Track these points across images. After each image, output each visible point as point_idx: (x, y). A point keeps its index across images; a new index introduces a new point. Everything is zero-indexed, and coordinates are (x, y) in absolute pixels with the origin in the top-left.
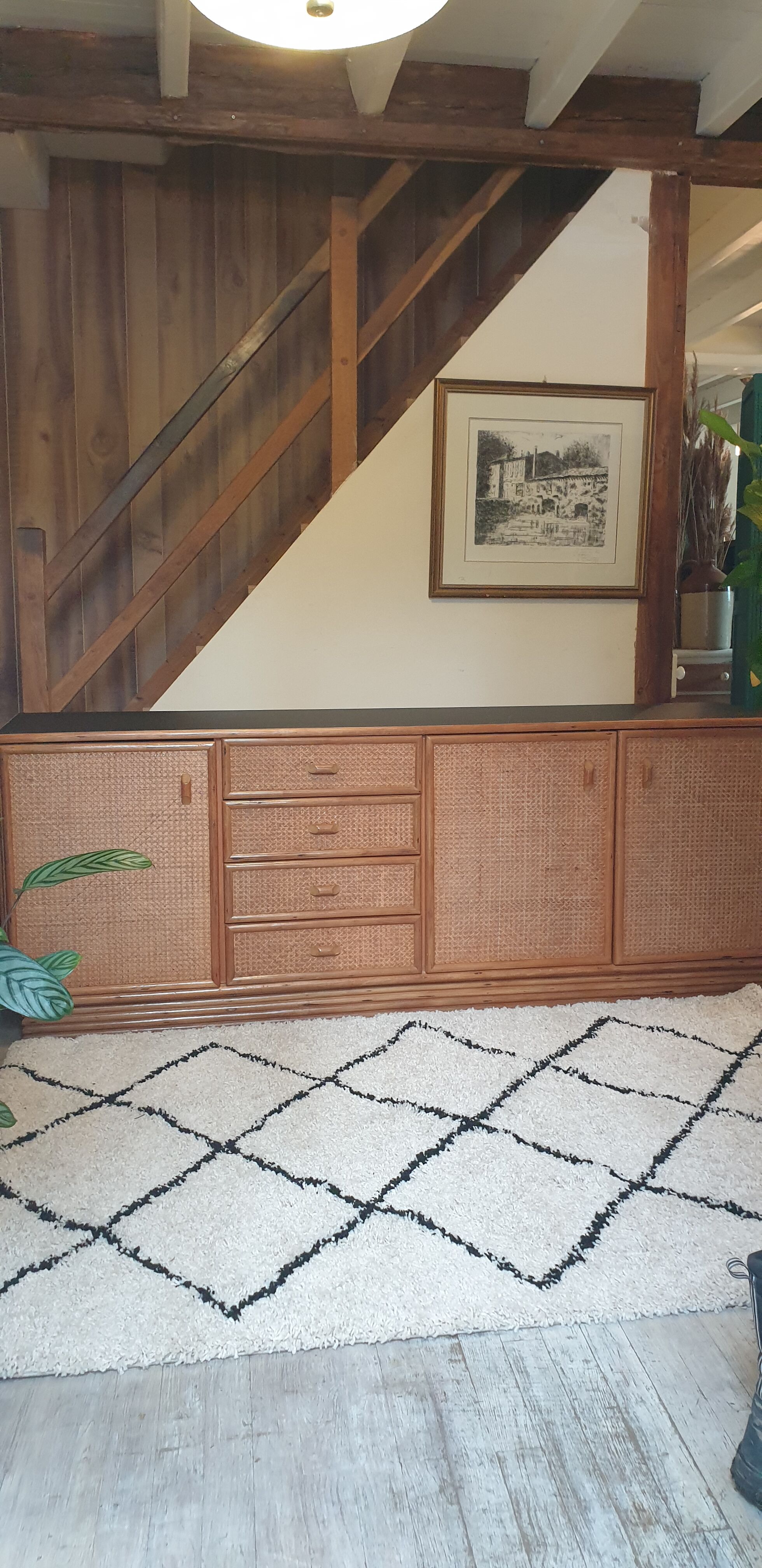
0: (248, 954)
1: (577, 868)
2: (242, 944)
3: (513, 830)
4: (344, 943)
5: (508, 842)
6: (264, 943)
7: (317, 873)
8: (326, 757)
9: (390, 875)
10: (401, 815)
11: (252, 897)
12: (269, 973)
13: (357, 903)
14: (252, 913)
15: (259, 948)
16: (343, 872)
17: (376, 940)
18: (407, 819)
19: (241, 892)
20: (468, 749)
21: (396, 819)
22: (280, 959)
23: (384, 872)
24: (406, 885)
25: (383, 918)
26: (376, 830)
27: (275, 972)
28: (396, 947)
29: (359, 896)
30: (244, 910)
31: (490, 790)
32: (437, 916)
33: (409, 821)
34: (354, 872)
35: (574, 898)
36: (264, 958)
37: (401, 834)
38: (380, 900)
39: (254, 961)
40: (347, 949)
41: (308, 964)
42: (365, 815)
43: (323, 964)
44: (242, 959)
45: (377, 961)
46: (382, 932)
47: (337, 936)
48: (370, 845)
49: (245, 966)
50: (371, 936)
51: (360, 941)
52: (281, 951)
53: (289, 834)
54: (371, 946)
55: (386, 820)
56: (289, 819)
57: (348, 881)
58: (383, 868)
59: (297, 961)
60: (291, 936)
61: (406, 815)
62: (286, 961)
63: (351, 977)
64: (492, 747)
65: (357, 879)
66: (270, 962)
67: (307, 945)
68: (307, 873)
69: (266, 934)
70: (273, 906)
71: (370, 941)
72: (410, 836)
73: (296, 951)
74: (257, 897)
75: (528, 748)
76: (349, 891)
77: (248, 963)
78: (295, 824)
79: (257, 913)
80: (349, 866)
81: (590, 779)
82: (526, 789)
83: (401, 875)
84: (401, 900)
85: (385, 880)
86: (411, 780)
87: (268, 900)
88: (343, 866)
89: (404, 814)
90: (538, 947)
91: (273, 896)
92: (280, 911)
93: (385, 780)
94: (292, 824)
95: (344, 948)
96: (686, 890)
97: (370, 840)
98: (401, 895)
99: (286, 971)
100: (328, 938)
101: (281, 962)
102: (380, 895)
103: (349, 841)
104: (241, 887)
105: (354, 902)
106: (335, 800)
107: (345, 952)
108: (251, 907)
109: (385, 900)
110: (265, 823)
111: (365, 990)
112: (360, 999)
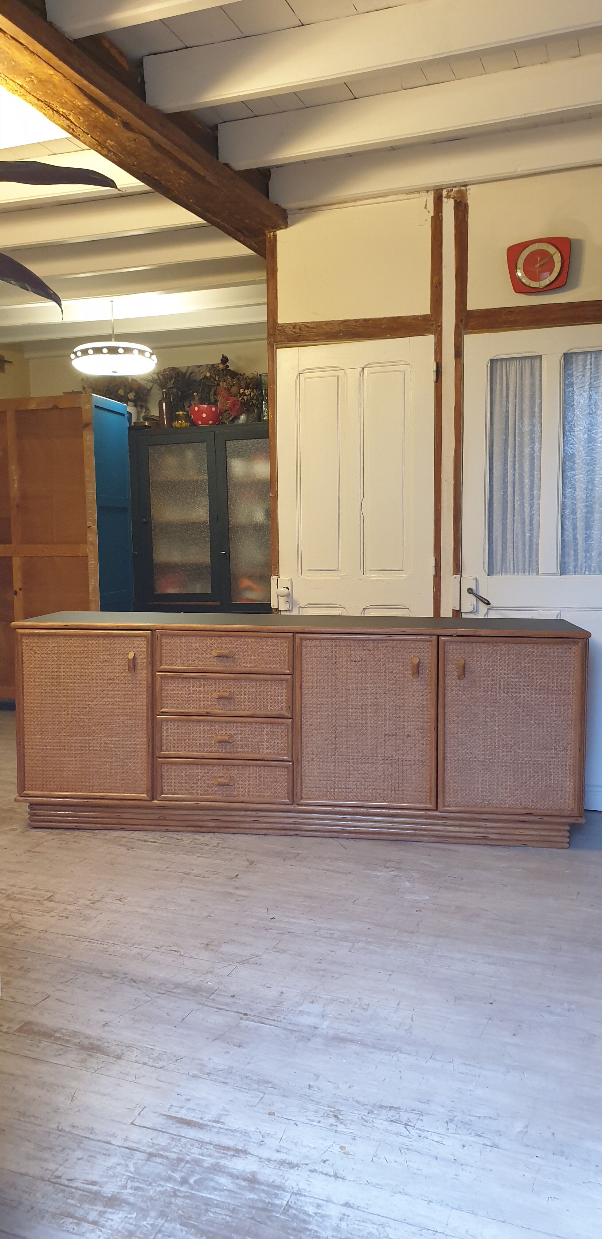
0: (171, 779)
1: (408, 735)
2: (168, 772)
3: (360, 704)
4: (238, 777)
5: (356, 713)
6: (182, 772)
7: (219, 726)
8: (227, 645)
9: (271, 731)
10: (278, 689)
11: (174, 740)
12: (186, 794)
13: (246, 750)
14: (174, 751)
15: (179, 776)
16: (237, 727)
17: (260, 778)
18: (282, 692)
19: (167, 736)
20: (326, 643)
21: (275, 692)
22: (193, 785)
23: (267, 729)
24: (282, 739)
25: (265, 762)
26: (260, 699)
27: (190, 794)
28: (275, 784)
29: (248, 745)
30: (169, 748)
31: (343, 674)
32: (305, 763)
33: (284, 694)
34: (245, 727)
35: (407, 757)
36: (182, 783)
37: (278, 703)
38: (263, 749)
39: (176, 784)
40: (240, 782)
41: (212, 791)
42: (253, 688)
43: (223, 791)
44: (168, 783)
45: (261, 792)
46: (265, 772)
47: (233, 772)
48: (256, 709)
49: (169, 788)
50: (256, 774)
51: (249, 777)
52: (194, 780)
53: (200, 698)
54: (256, 781)
55: (268, 692)
56: (200, 687)
57: (241, 734)
58: (266, 726)
59: (204, 787)
60: (201, 769)
61: (282, 689)
62: (197, 787)
63: (242, 802)
64: (344, 643)
65: (247, 732)
66: (186, 786)
67: (212, 776)
68: (212, 726)
69: (184, 767)
70: (189, 747)
71: (256, 778)
72: (284, 704)
73: (204, 780)
74: (178, 740)
75: (371, 644)
76: (241, 741)
77: (171, 786)
78: (204, 691)
79: (178, 751)
80: (242, 723)
81: (417, 670)
82: (369, 674)
83: (278, 732)
84: (278, 750)
85: (267, 734)
86: (285, 665)
87: (185, 743)
88: (238, 723)
89: (280, 688)
91: (189, 740)
92: (193, 751)
93: (266, 663)
94: (202, 691)
95: (238, 781)
96: (495, 759)
97: (256, 706)
98: (278, 746)
99: (197, 794)
100: (227, 773)
101: (193, 787)
102: (263, 745)
103: (241, 705)
104: (167, 733)
105: (244, 748)
106: (232, 676)
107: (238, 784)
108: (174, 747)
109: (266, 749)
110: (184, 689)
111: (254, 813)
112: (252, 819)
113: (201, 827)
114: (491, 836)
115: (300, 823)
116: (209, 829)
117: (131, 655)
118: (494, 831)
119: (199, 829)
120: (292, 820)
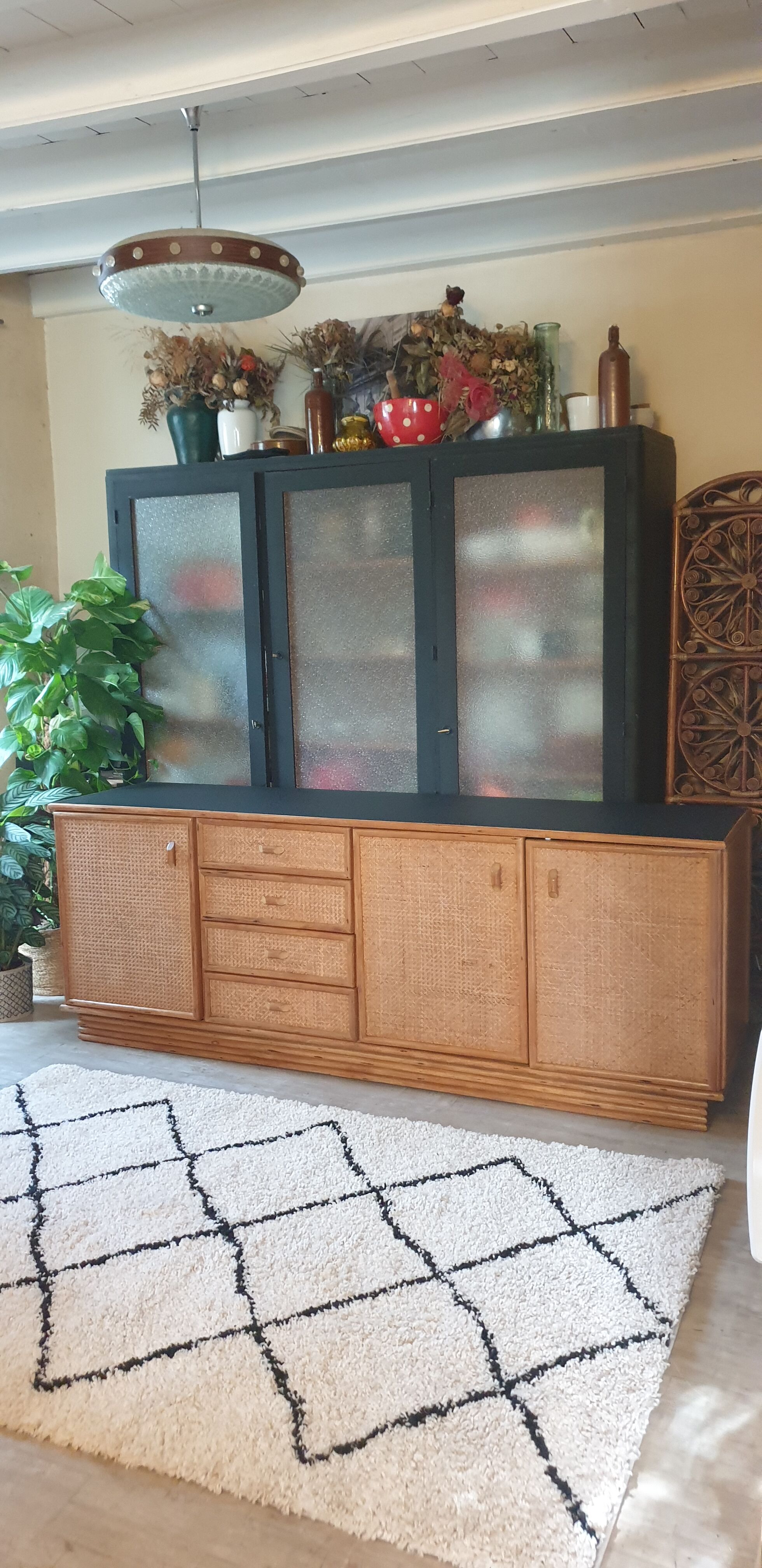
0: (220, 998)
1: (491, 965)
2: (216, 990)
3: (431, 921)
4: (292, 1002)
5: (425, 932)
6: (232, 991)
7: (270, 939)
8: (275, 840)
9: (328, 949)
10: (336, 897)
11: (223, 952)
12: (236, 1018)
13: (301, 970)
14: (223, 965)
15: (228, 995)
16: (291, 941)
17: (318, 1005)
18: (341, 901)
19: (214, 946)
20: (387, 842)
21: (332, 900)
22: (245, 1007)
23: (324, 945)
24: (342, 959)
25: (321, 985)
26: (315, 908)
27: (241, 1018)
28: (335, 1014)
29: (303, 963)
30: (217, 962)
31: (409, 882)
32: (369, 992)
33: (343, 903)
34: (299, 942)
35: (490, 993)
36: (233, 1004)
37: (336, 914)
38: (320, 970)
39: (226, 1005)
40: (296, 1009)
41: (265, 1016)
42: (306, 894)
43: (277, 1018)
44: (217, 1002)
45: (320, 1024)
46: (324, 998)
47: (288, 995)
48: (311, 920)
49: (218, 1009)
50: (314, 1000)
51: (305, 1004)
52: (244, 1001)
53: (248, 902)
54: (314, 1009)
55: (323, 899)
56: (247, 890)
57: (295, 950)
58: (322, 941)
59: (257, 1011)
60: (252, 989)
61: (340, 897)
62: (249, 1010)
63: (299, 1033)
64: (409, 842)
65: (301, 948)
66: (237, 1008)
67: (265, 999)
68: (263, 937)
69: (234, 985)
70: (239, 962)
71: (314, 1005)
72: (343, 916)
73: (256, 1002)
74: (226, 952)
75: (442, 845)
76: (295, 958)
77: (222, 1007)
78: (252, 894)
79: (226, 965)
80: (294, 936)
81: (498, 881)
82: (441, 884)
83: (337, 950)
84: (336, 972)
85: (324, 952)
86: (342, 867)
87: (234, 957)
88: (290, 936)
89: (338, 896)
90: (458, 1035)
91: (238, 953)
92: (242, 967)
93: (321, 864)
94: (250, 894)
95: (293, 1007)
96: (601, 1005)
97: (311, 916)
98: (337, 968)
99: (249, 1019)
100: (281, 997)
101: (245, 1010)
102: (320, 966)
103: (294, 914)
104: (214, 943)
105: (299, 968)
106: (282, 877)
108: (222, 960)
109: (325, 971)
110: (230, 890)
111: (316, 1048)
112: (313, 1055)
113: (258, 1058)
114: (603, 1105)
115: (369, 1065)
116: (266, 1063)
117: (170, 847)
118: (606, 1099)
119: (255, 1061)
120: (359, 1061)
